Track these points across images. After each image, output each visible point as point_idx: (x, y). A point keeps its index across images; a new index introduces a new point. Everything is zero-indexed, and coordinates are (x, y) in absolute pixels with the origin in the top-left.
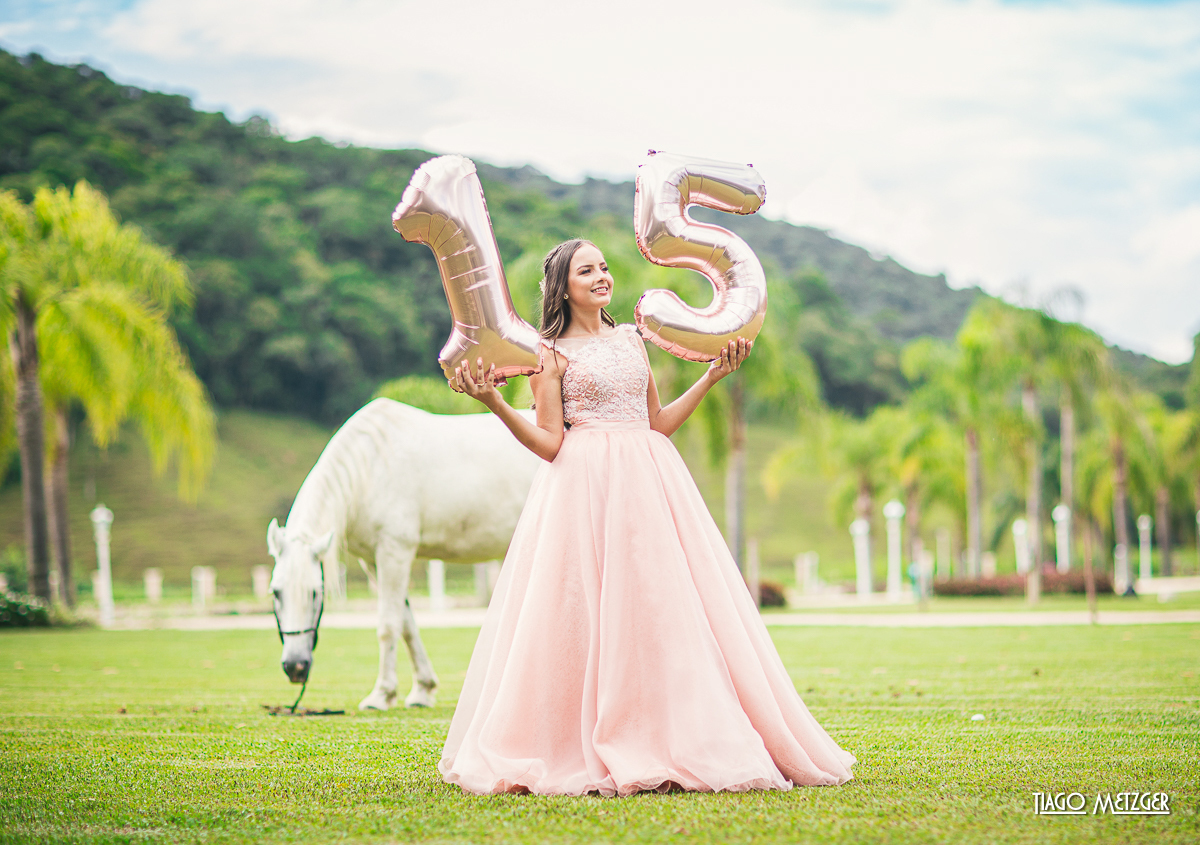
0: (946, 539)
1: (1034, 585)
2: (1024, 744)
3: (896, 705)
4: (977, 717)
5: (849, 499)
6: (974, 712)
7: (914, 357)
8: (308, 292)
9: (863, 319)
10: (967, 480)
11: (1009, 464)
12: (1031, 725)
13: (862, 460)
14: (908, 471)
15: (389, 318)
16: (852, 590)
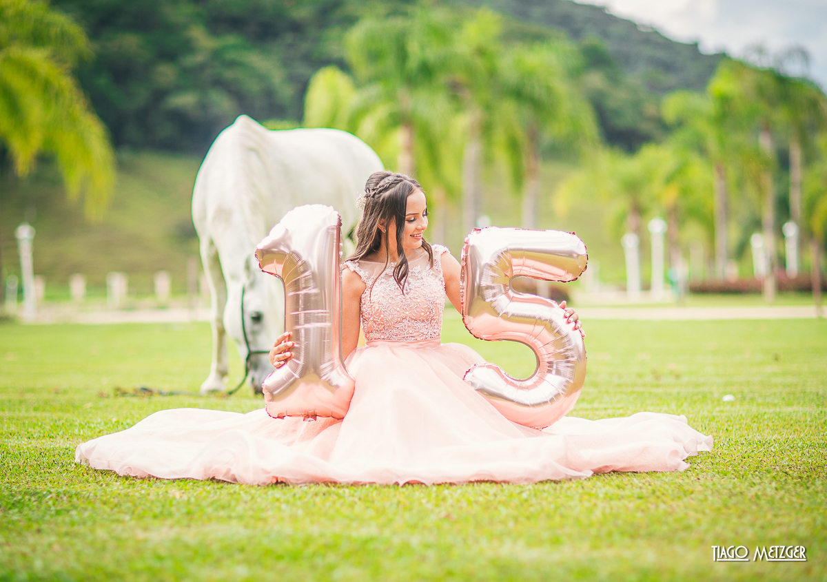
0: (699, 251)
1: (770, 286)
2: (770, 424)
3: (658, 386)
4: (728, 398)
5: (621, 219)
6: (725, 394)
7: (673, 105)
8: (199, 58)
9: (634, 78)
10: (715, 203)
11: (751, 191)
12: (775, 405)
13: (632, 187)
14: (670, 196)
15: (262, 78)
16: (623, 288)
